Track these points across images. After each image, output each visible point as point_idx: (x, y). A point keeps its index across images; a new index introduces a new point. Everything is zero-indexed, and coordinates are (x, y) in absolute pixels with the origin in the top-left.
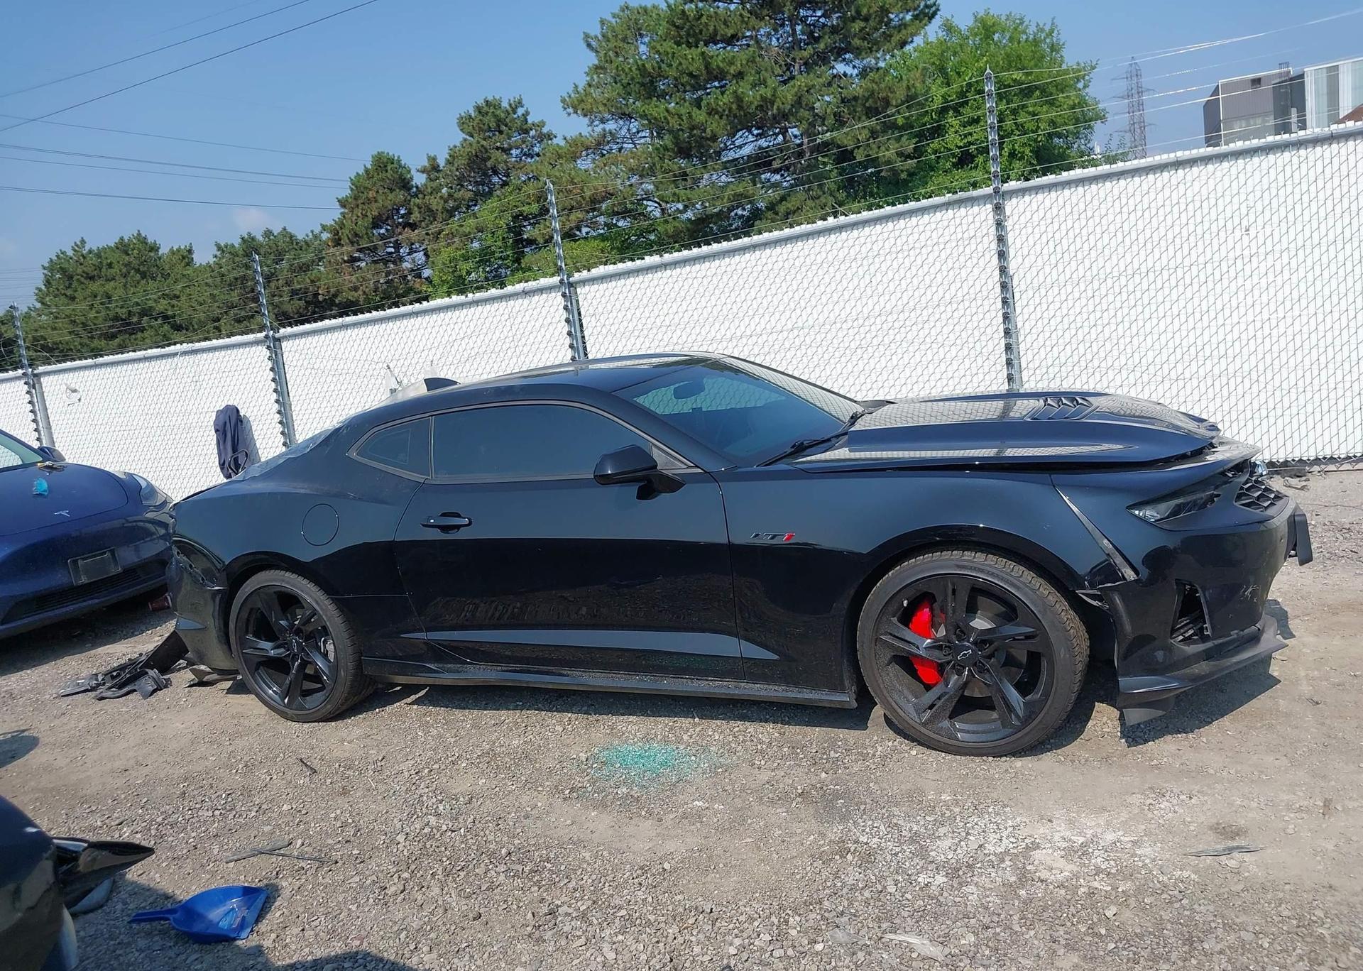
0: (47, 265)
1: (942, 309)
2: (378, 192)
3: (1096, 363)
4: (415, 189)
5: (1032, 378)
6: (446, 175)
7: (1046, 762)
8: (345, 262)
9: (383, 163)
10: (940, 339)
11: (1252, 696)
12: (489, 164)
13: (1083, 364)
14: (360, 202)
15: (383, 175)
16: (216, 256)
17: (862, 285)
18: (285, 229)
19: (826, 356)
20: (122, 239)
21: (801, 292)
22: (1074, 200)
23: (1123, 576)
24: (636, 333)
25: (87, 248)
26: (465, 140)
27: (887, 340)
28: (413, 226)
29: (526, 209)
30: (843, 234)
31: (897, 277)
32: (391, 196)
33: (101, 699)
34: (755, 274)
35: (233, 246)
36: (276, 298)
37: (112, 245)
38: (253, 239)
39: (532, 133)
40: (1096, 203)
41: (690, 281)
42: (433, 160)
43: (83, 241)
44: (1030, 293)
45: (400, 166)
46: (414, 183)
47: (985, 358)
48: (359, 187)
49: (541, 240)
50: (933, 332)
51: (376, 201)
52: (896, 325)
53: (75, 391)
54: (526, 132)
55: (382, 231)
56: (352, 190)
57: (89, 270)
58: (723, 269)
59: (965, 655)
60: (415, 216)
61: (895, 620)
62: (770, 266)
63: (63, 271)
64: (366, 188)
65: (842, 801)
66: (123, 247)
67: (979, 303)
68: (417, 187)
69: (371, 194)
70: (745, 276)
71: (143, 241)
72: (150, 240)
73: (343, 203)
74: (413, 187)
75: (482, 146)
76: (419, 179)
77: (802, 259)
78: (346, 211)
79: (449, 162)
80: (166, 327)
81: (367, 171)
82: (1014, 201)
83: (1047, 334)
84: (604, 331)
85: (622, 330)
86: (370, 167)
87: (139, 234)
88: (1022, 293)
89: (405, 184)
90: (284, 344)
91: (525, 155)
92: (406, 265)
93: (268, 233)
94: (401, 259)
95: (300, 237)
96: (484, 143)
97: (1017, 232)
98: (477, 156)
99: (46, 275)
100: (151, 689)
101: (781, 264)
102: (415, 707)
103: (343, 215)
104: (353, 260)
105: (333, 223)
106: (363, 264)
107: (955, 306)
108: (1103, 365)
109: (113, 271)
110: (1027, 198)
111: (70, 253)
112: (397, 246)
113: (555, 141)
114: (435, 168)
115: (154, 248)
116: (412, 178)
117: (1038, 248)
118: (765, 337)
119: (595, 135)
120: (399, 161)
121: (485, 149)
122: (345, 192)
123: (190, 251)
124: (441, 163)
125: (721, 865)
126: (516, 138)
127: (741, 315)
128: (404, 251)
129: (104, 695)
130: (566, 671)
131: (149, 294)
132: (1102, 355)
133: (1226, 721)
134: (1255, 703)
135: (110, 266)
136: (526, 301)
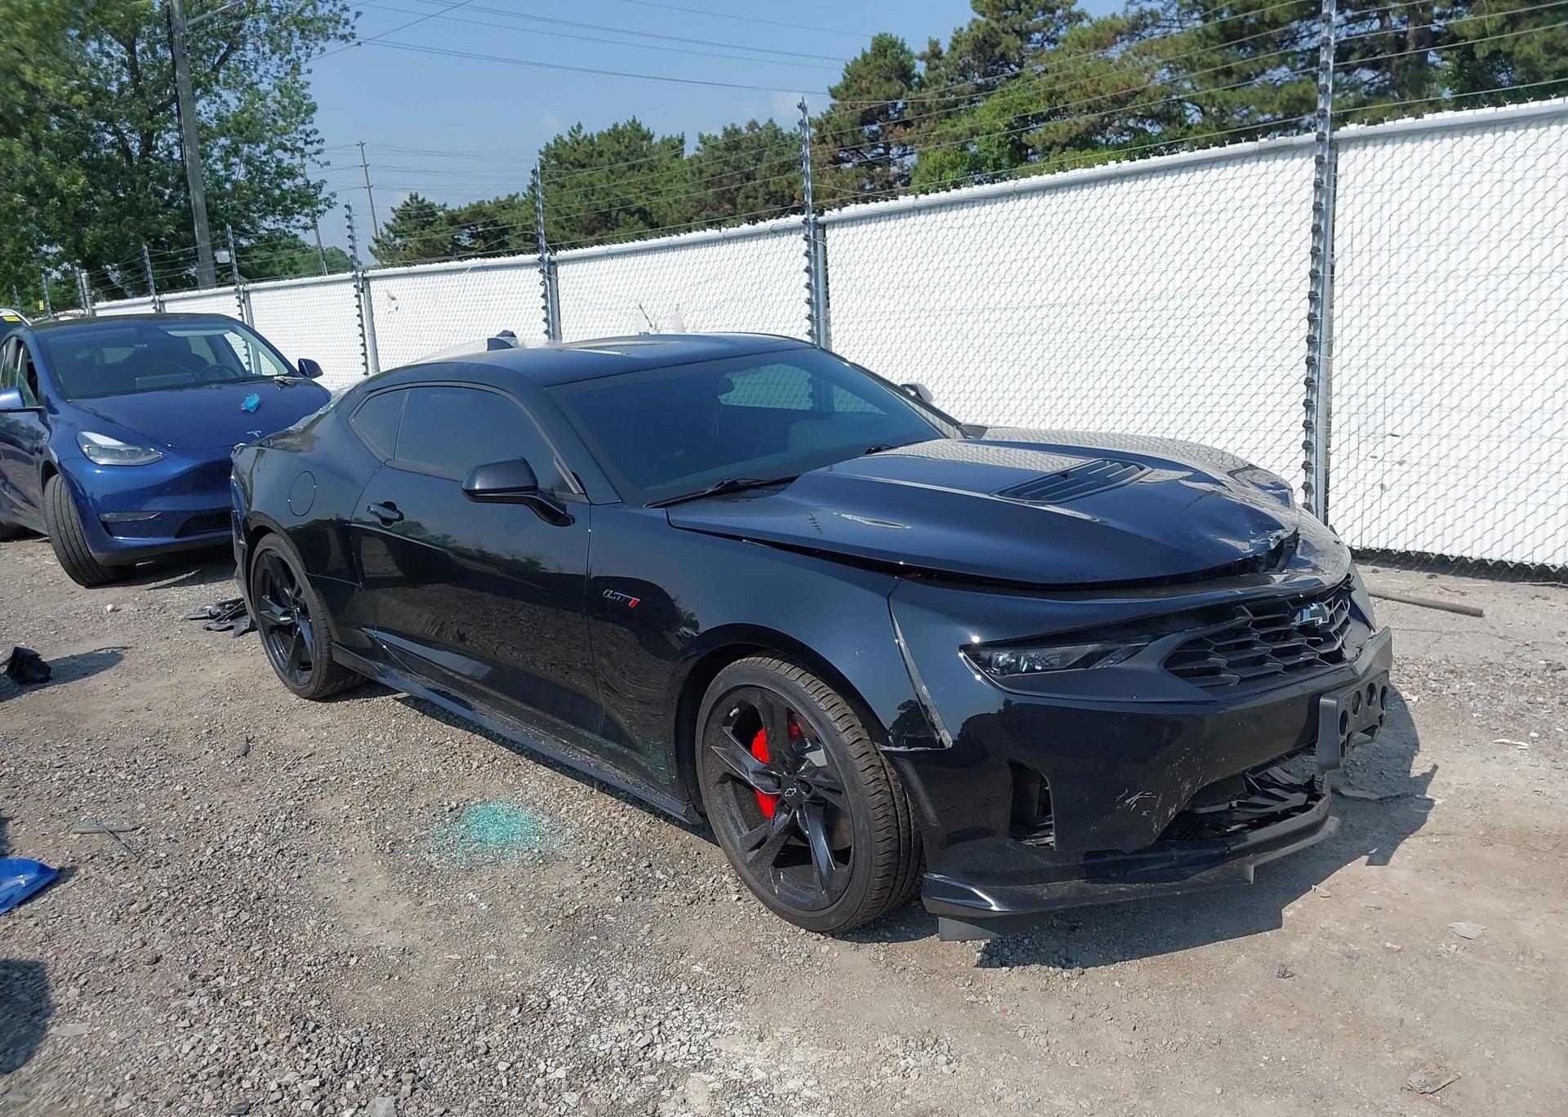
0: (543, 150)
1: (1238, 298)
2: (872, 81)
3: (1436, 399)
4: (916, 80)
5: (1344, 409)
6: (948, 63)
8: (830, 162)
9: (885, 47)
10: (1231, 340)
11: (1213, 938)
12: (997, 51)
13: (1417, 398)
14: (851, 92)
15: (881, 61)
16: (698, 149)
17: (1142, 255)
18: (771, 121)
19: (1090, 346)
20: (616, 126)
21: (1068, 257)
22: (1437, 157)
24: (882, 292)
25: (582, 134)
26: (974, 20)
27: (1165, 334)
28: (907, 124)
29: (1033, 110)
30: (1125, 184)
31: (1184, 249)
32: (886, 87)
33: (209, 629)
34: (1018, 229)
35: (716, 138)
36: (750, 200)
37: (605, 131)
38: (737, 132)
39: (1059, 12)
40: (1467, 163)
41: (945, 231)
42: (934, 44)
43: (580, 126)
44: (1356, 289)
45: (903, 51)
46: (916, 71)
47: (1286, 373)
48: (853, 76)
50: (1223, 329)
51: (869, 92)
52: (1179, 314)
53: (394, 299)
54: (1053, 11)
55: (874, 128)
56: (845, 77)
57: (581, 157)
58: (982, 219)
59: (790, 792)
60: (908, 115)
61: (728, 730)
62: (1035, 220)
63: (557, 157)
64: (860, 76)
65: (595, 938)
66: (616, 134)
67: (1287, 295)
68: (920, 77)
69: (864, 84)
70: (1006, 230)
71: (636, 127)
72: (644, 127)
73: (834, 93)
74: (915, 76)
75: (992, 28)
76: (920, 68)
77: (1086, 213)
78: (837, 102)
79: (953, 48)
80: (641, 224)
81: (865, 56)
82: (1352, 153)
83: (1373, 350)
84: (849, 286)
85: (867, 287)
86: (868, 51)
87: (634, 121)
88: (1345, 288)
89: (905, 74)
91: (1047, 40)
92: (894, 170)
93: (753, 125)
94: (890, 162)
95: (785, 132)
96: (994, 24)
97: (1349, 199)
98: (986, 41)
99: (541, 161)
100: (244, 628)
101: (1048, 218)
102: (398, 704)
103: (833, 107)
104: (838, 161)
105: (820, 116)
106: (849, 165)
107: (1254, 297)
108: (1446, 402)
109: (603, 159)
110: (1370, 150)
111: (567, 138)
112: (888, 148)
113: (1086, 24)
114: (936, 54)
115: (648, 137)
116: (914, 66)
117: (1376, 223)
118: (1021, 312)
119: (1130, 15)
120: (903, 45)
121: (996, 32)
122: (837, 80)
123: (681, 142)
124: (945, 48)
125: (397, 978)
126: (1040, 19)
127: (997, 280)
128: (894, 152)
129: (211, 626)
130: (476, 704)
131: (629, 186)
132: (1447, 388)
133: (1134, 970)
134: (1207, 951)
135: (601, 154)
136: (776, 241)
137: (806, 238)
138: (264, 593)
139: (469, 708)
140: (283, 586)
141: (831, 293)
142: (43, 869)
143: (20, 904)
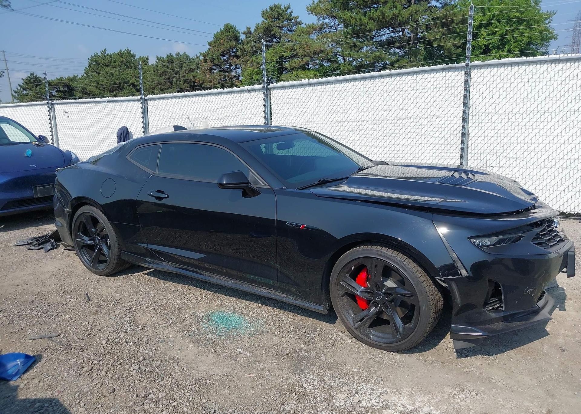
0: (90, 58)
1: (434, 120)
2: (225, 41)
3: (505, 154)
4: (240, 41)
5: (473, 158)
6: (254, 36)
7: (412, 359)
8: (208, 70)
9: (229, 28)
10: (432, 134)
11: (531, 341)
12: (272, 33)
13: (498, 154)
14: (217, 44)
15: (228, 33)
16: (156, 62)
17: (399, 103)
18: (185, 53)
19: (378, 136)
20: (121, 51)
21: (370, 104)
22: (506, 73)
23: (460, 273)
24: (294, 115)
25: (107, 53)
26: (263, 21)
27: (407, 131)
28: (238, 57)
29: (285, 54)
30: (393, 78)
31: (415, 102)
32: (230, 43)
33: (30, 249)
34: (350, 93)
35: (163, 58)
36: (178, 82)
37: (116, 53)
38: (172, 56)
39: (293, 21)
40: (516, 75)
41: (320, 93)
42: (249, 29)
43: (105, 50)
44: (477, 117)
45: (235, 30)
46: (240, 38)
47: (451, 145)
48: (217, 38)
49: (289, 69)
50: (429, 130)
51: (223, 45)
52: (412, 124)
53: (67, 113)
54: (290, 20)
55: (225, 58)
56: (214, 39)
57: (107, 62)
59: (379, 298)
60: (239, 53)
61: (348, 275)
62: (357, 90)
63: (96, 61)
64: (220, 38)
65: (305, 362)
66: (121, 54)
67: (452, 119)
68: (242, 40)
69: (222, 41)
70: (345, 93)
71: (129, 52)
72: (132, 52)
73: (210, 44)
74: (240, 40)
75: (270, 25)
76: (243, 37)
77: (372, 88)
78: (211, 47)
79: (256, 31)
80: (133, 89)
81: (221, 31)
82: (476, 71)
83: (483, 138)
84: (280, 112)
85: (288, 112)
86: (223, 29)
87: (128, 49)
88: (473, 116)
89: (237, 39)
90: (148, 102)
91: (289, 30)
92: (233, 74)
93: (178, 54)
94: (231, 71)
95: (191, 57)
96: (271, 23)
97: (475, 86)
98: (267, 29)
99: (89, 63)
100: (49, 248)
101: (362, 89)
102: (146, 276)
103: (209, 49)
104: (211, 69)
105: (205, 52)
106: (216, 71)
107: (440, 119)
108: (508, 156)
109: (115, 64)
110: (482, 70)
111: (100, 54)
112: (230, 65)
113: (302, 25)
114: (249, 33)
115: (133, 56)
116: (240, 36)
117: (484, 95)
118: (351, 123)
119: (319, 24)
120: (235, 28)
121: (271, 26)
122: (211, 39)
123: (147, 59)
124: (252, 30)
125: (233, 387)
126: (286, 23)
127: (341, 111)
128: (233, 67)
129: (31, 248)
130: (204, 273)
131: (128, 75)
132: (508, 151)
133: (512, 354)
134: (532, 345)
135: (115, 61)
136: (249, 94)
137: (264, 93)
138: (79, 231)
139: (202, 275)
140: (91, 228)
141: (272, 114)
142: (27, 357)
143: (24, 373)
